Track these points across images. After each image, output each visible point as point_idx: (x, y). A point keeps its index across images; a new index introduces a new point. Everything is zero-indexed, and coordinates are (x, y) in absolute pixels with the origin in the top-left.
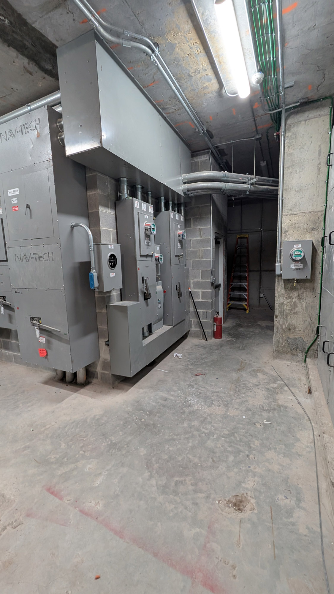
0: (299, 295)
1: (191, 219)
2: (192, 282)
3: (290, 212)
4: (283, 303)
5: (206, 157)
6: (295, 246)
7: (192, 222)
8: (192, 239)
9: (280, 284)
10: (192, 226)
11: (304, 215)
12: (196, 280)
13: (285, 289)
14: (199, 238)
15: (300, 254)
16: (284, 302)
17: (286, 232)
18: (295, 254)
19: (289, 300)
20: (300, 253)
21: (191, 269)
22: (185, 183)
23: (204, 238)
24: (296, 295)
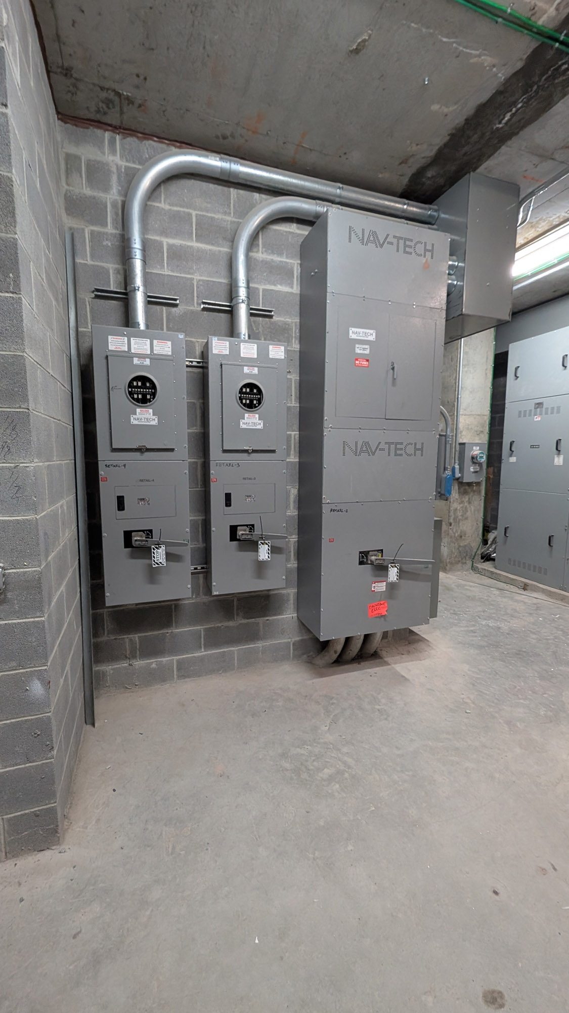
0: (469, 499)
3: (465, 412)
6: (474, 448)
11: (475, 416)
13: (459, 493)
15: (483, 457)
16: (457, 508)
17: (461, 432)
18: (480, 457)
19: (461, 505)
24: (467, 499)
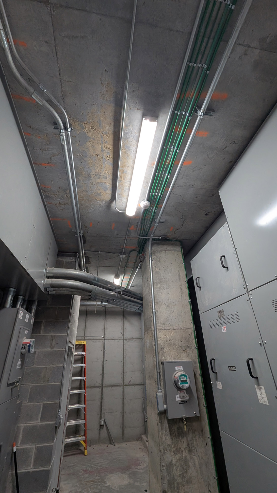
0: (188, 445)
1: (42, 322)
2: (22, 428)
3: (164, 326)
4: (171, 463)
5: (72, 259)
6: (176, 368)
7: (43, 326)
8: (37, 350)
9: (164, 428)
10: (42, 331)
11: (176, 330)
12: (31, 424)
13: (171, 435)
14: (49, 350)
15: (186, 381)
16: (172, 461)
17: (162, 349)
18: (181, 381)
19: (178, 456)
20: (185, 379)
21: (26, 403)
22: (48, 277)
23: (57, 349)
24: (185, 445)
